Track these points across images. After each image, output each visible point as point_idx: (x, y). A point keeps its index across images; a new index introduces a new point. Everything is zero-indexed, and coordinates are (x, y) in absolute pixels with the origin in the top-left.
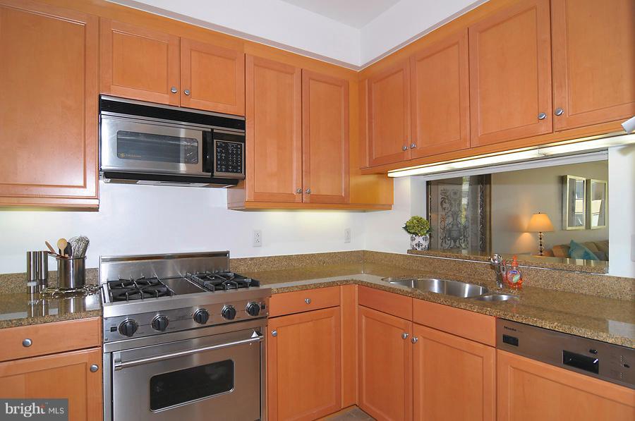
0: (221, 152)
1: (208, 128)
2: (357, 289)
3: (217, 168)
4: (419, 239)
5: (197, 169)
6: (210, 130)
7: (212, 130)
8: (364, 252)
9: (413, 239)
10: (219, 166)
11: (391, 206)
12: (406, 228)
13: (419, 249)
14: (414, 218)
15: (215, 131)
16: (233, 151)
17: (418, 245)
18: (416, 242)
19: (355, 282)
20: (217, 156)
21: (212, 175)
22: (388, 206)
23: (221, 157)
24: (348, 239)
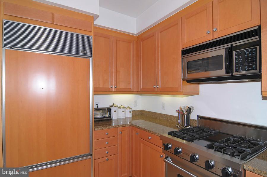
0: (239, 58)
1: (228, 45)
3: (236, 69)
5: (222, 72)
6: (230, 46)
7: (232, 45)
10: (237, 68)
15: (233, 45)
16: (248, 54)
20: (236, 61)
21: (232, 75)
23: (239, 61)
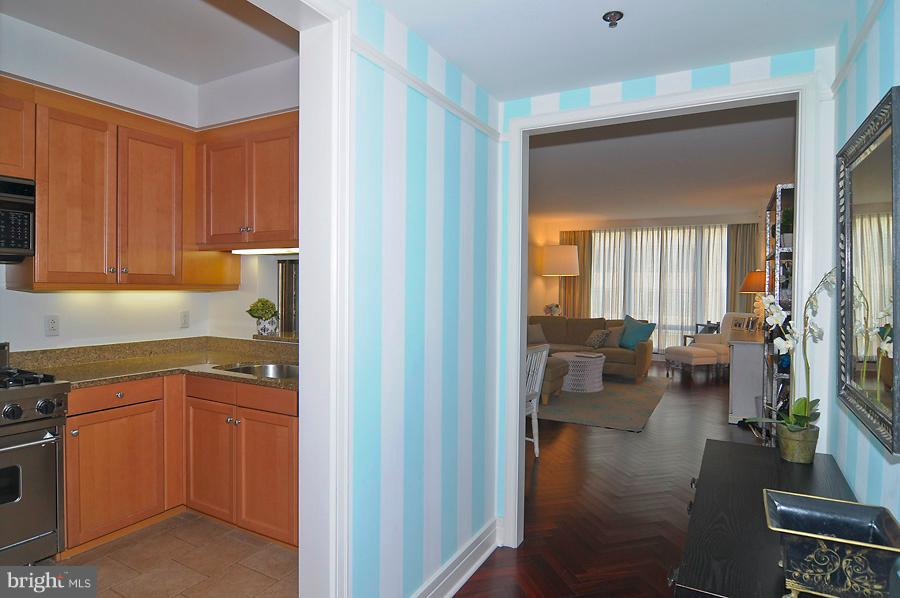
2: (184, 379)
4: (265, 324)
8: (208, 338)
9: (259, 324)
11: (238, 285)
12: (250, 312)
13: (265, 334)
14: (260, 301)
16: (17, 221)
17: (264, 330)
18: (262, 326)
19: (183, 372)
22: (235, 287)
24: (185, 325)
